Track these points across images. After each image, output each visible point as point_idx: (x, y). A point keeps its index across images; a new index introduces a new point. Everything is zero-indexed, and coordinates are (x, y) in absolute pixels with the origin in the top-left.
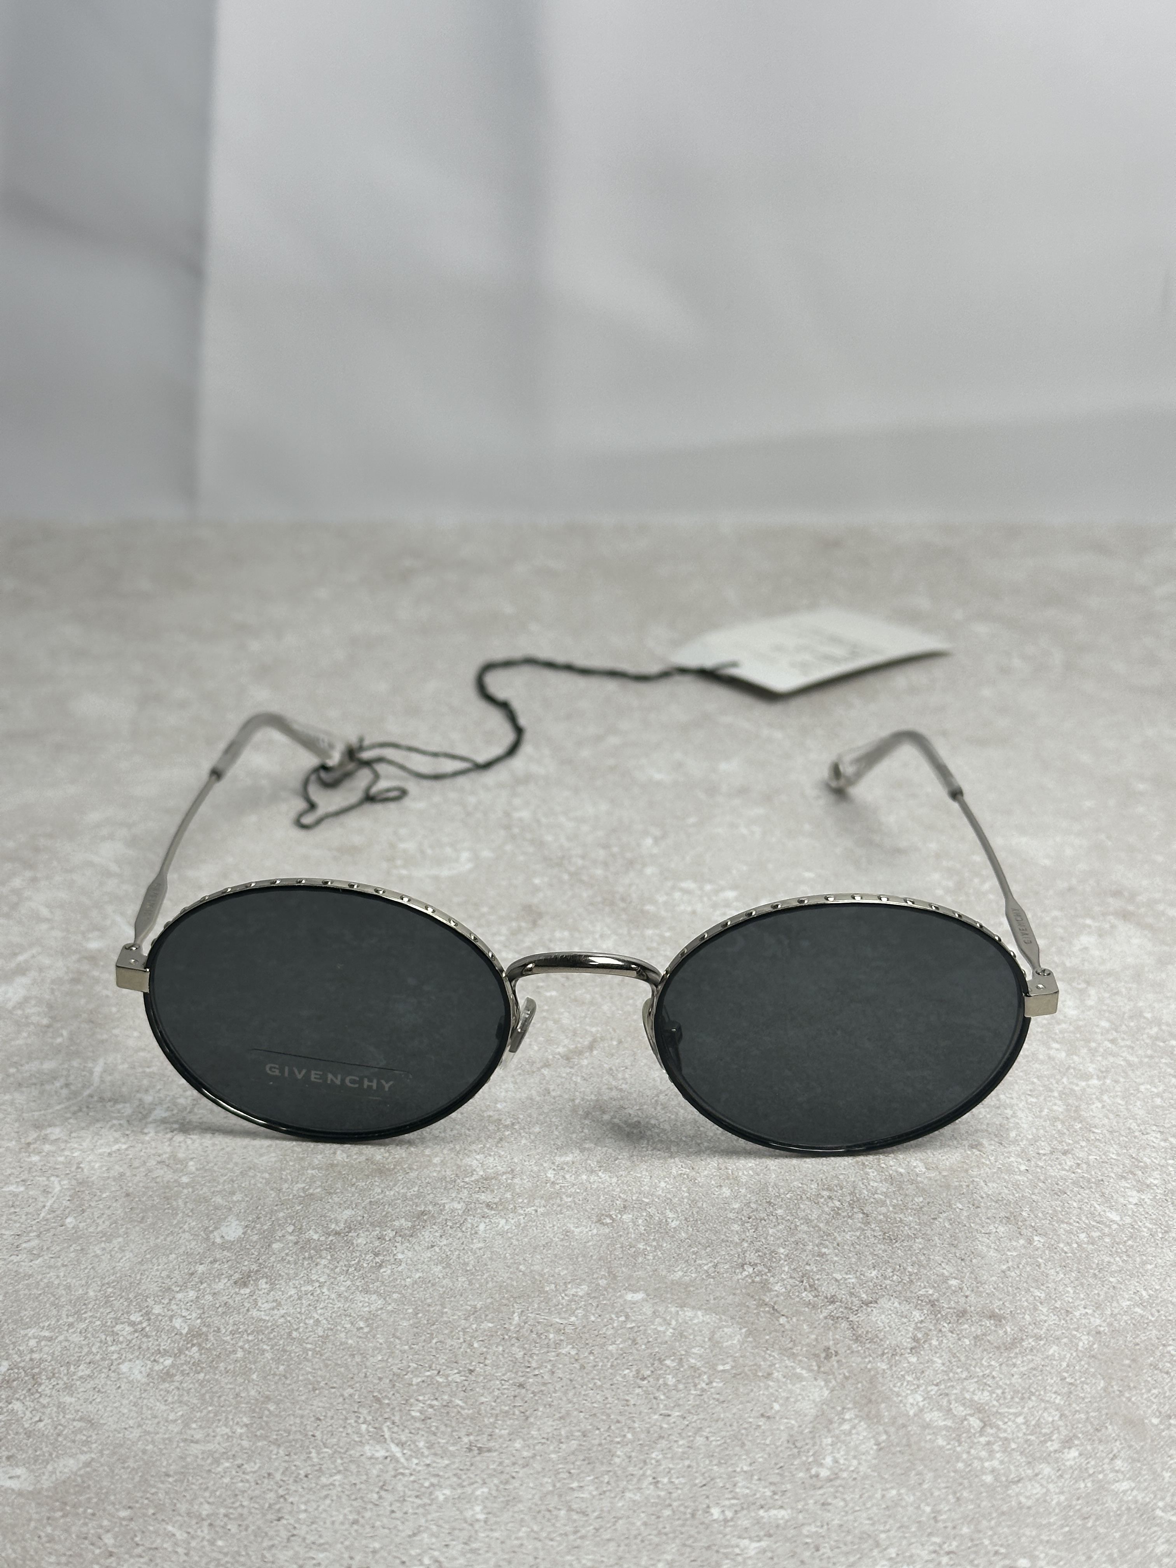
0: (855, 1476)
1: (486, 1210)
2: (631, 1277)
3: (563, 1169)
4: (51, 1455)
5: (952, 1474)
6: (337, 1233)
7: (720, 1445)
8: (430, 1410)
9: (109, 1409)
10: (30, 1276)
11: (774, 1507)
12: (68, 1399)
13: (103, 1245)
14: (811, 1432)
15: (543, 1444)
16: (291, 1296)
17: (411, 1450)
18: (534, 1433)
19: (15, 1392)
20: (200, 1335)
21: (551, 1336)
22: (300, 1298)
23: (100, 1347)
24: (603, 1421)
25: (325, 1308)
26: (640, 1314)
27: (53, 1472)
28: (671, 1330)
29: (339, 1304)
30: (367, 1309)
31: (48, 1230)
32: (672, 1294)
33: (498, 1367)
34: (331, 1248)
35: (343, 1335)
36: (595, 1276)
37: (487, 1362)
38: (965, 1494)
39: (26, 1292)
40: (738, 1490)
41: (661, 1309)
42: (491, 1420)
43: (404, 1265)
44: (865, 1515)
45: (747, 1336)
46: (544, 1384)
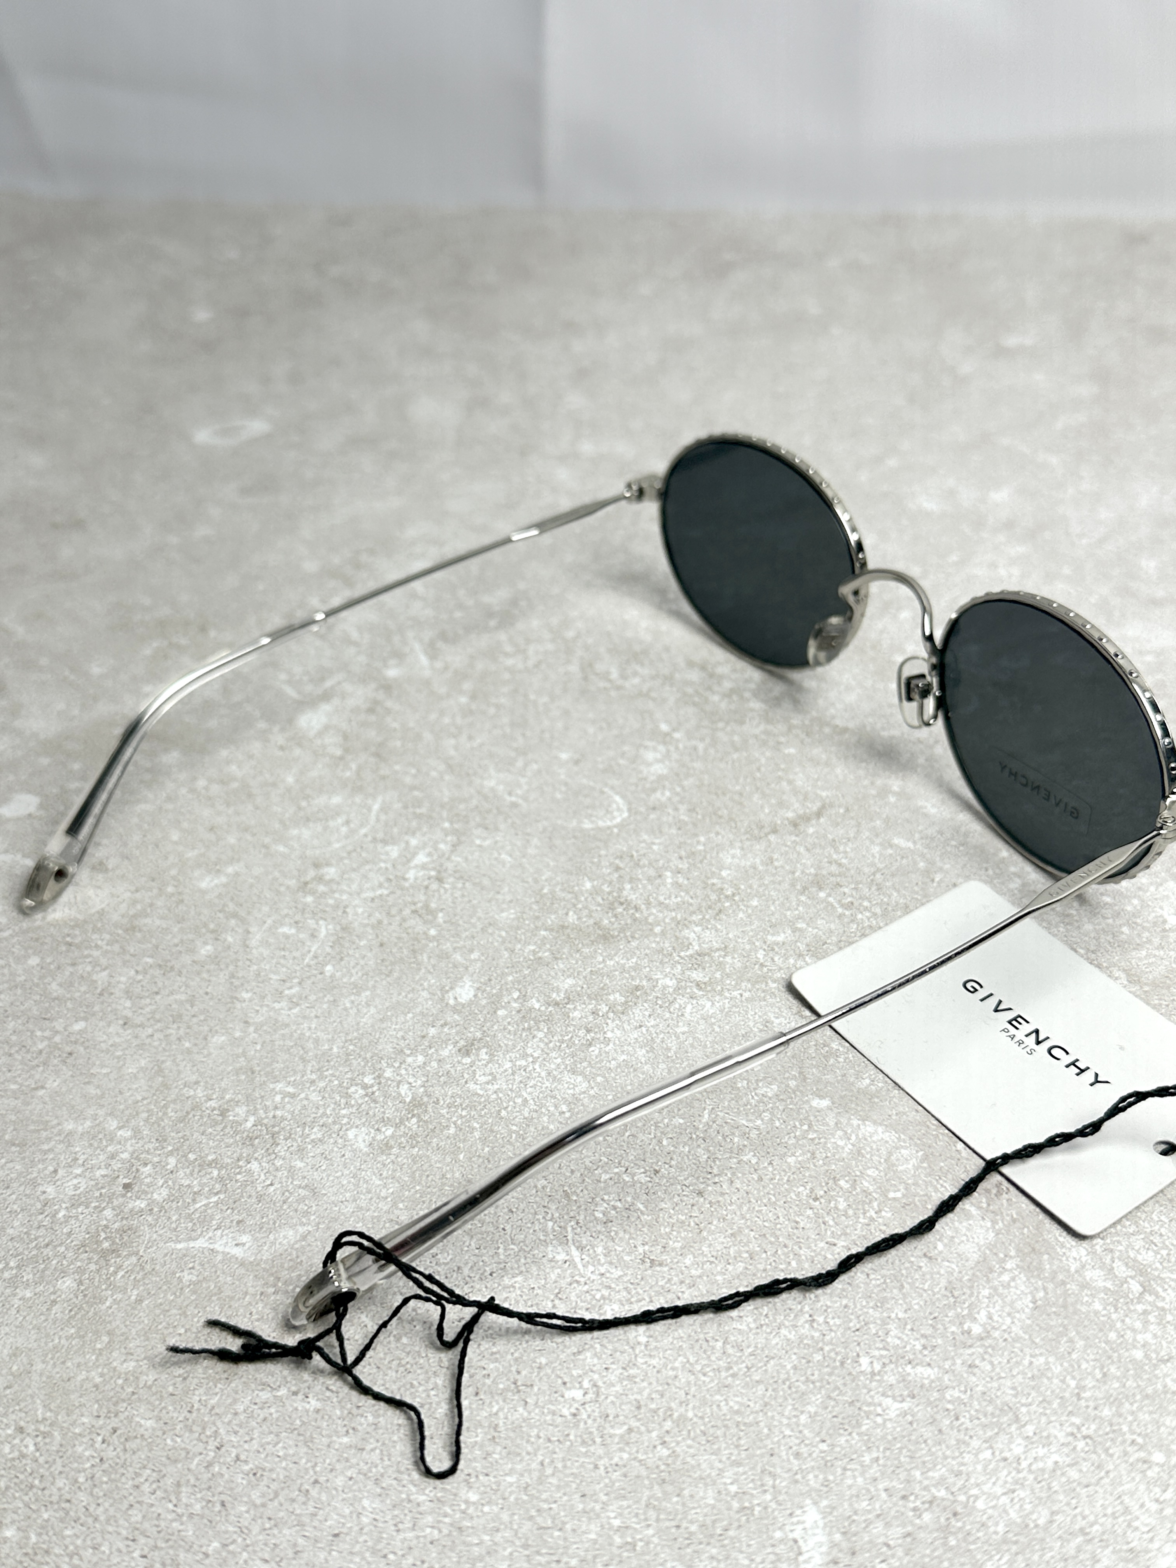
0: (1006, 1336)
1: (695, 990)
2: (819, 1081)
3: (773, 950)
4: (274, 1223)
5: (1103, 1345)
6: (557, 1004)
7: (879, 1286)
8: (613, 1212)
9: (331, 1178)
10: (287, 1025)
11: (920, 1364)
12: (299, 1164)
13: (353, 998)
14: (970, 1280)
15: (711, 1263)
16: (506, 1071)
17: (589, 1255)
18: (705, 1249)
19: (255, 1151)
20: (420, 1105)
21: (736, 1140)
22: (513, 1074)
23: (334, 1109)
24: (771, 1243)
25: (534, 1086)
26: (823, 1125)
27: (273, 1243)
28: (850, 1146)
29: (548, 1084)
30: (571, 1091)
31: (309, 978)
32: (857, 1105)
33: (682, 1169)
34: (549, 1020)
35: (545, 1119)
36: (787, 1075)
37: (673, 1163)
38: (1113, 1369)
39: (281, 1043)
40: (889, 1340)
41: (844, 1121)
42: (667, 1230)
43: (611, 1045)
44: (1009, 1383)
45: (922, 1161)
46: (722, 1194)
